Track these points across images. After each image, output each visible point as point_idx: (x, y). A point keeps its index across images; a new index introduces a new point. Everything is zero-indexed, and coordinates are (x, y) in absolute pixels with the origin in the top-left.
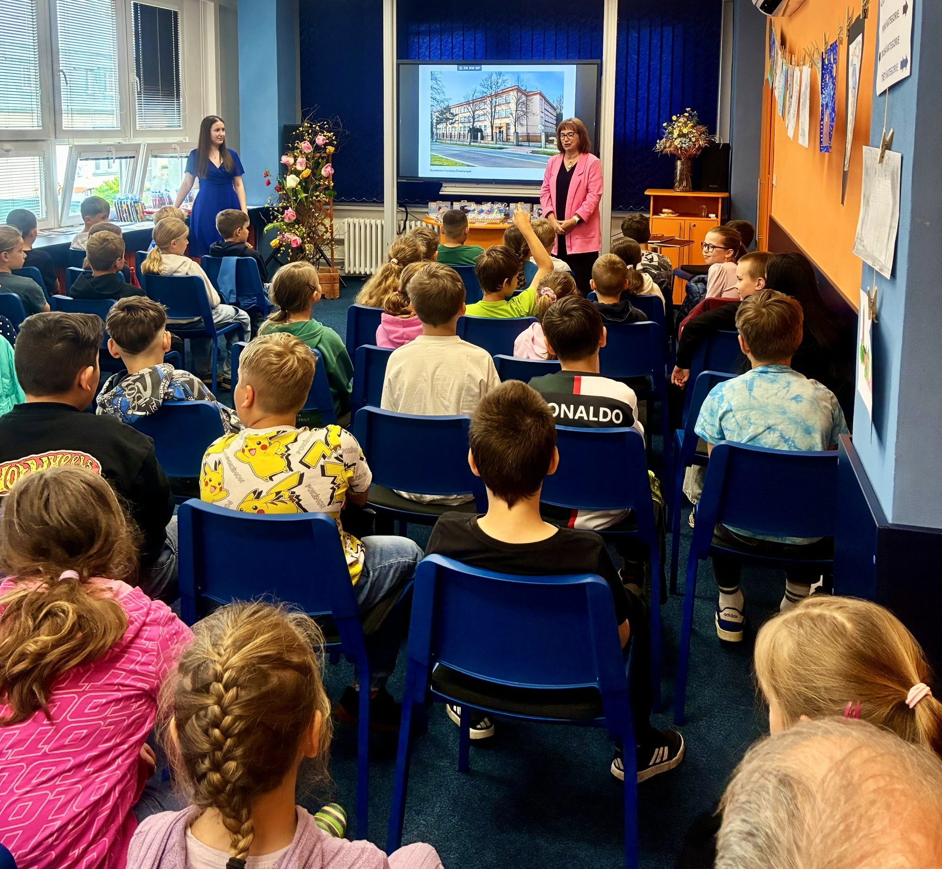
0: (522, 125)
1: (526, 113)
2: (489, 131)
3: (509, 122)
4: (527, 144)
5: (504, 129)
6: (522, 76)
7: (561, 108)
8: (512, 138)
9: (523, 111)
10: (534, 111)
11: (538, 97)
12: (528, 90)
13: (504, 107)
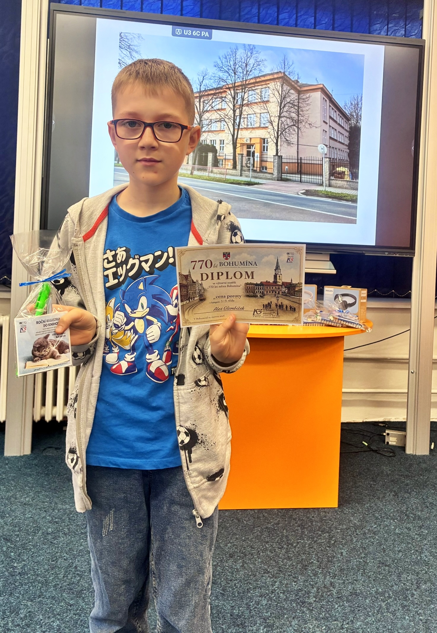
0: (289, 143)
1: (297, 123)
2: (228, 150)
3: (267, 136)
4: (297, 177)
5: (257, 149)
6: (292, 57)
7: (359, 118)
8: (272, 166)
9: (292, 119)
10: (311, 120)
11: (318, 95)
12: (301, 81)
13: (257, 109)
